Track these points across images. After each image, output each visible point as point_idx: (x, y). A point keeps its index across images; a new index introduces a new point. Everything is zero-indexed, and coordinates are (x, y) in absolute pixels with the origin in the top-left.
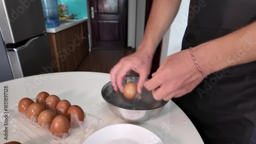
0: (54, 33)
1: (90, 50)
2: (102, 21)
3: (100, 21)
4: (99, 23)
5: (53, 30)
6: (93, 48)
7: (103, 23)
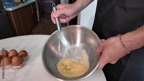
0: (11, 11)
1: (38, 20)
2: (44, 2)
3: (43, 2)
4: (42, 3)
5: (10, 9)
6: (40, 19)
7: (45, 3)
